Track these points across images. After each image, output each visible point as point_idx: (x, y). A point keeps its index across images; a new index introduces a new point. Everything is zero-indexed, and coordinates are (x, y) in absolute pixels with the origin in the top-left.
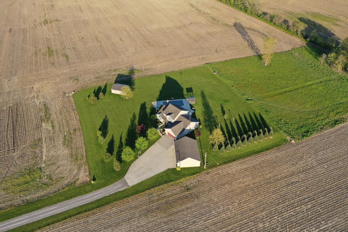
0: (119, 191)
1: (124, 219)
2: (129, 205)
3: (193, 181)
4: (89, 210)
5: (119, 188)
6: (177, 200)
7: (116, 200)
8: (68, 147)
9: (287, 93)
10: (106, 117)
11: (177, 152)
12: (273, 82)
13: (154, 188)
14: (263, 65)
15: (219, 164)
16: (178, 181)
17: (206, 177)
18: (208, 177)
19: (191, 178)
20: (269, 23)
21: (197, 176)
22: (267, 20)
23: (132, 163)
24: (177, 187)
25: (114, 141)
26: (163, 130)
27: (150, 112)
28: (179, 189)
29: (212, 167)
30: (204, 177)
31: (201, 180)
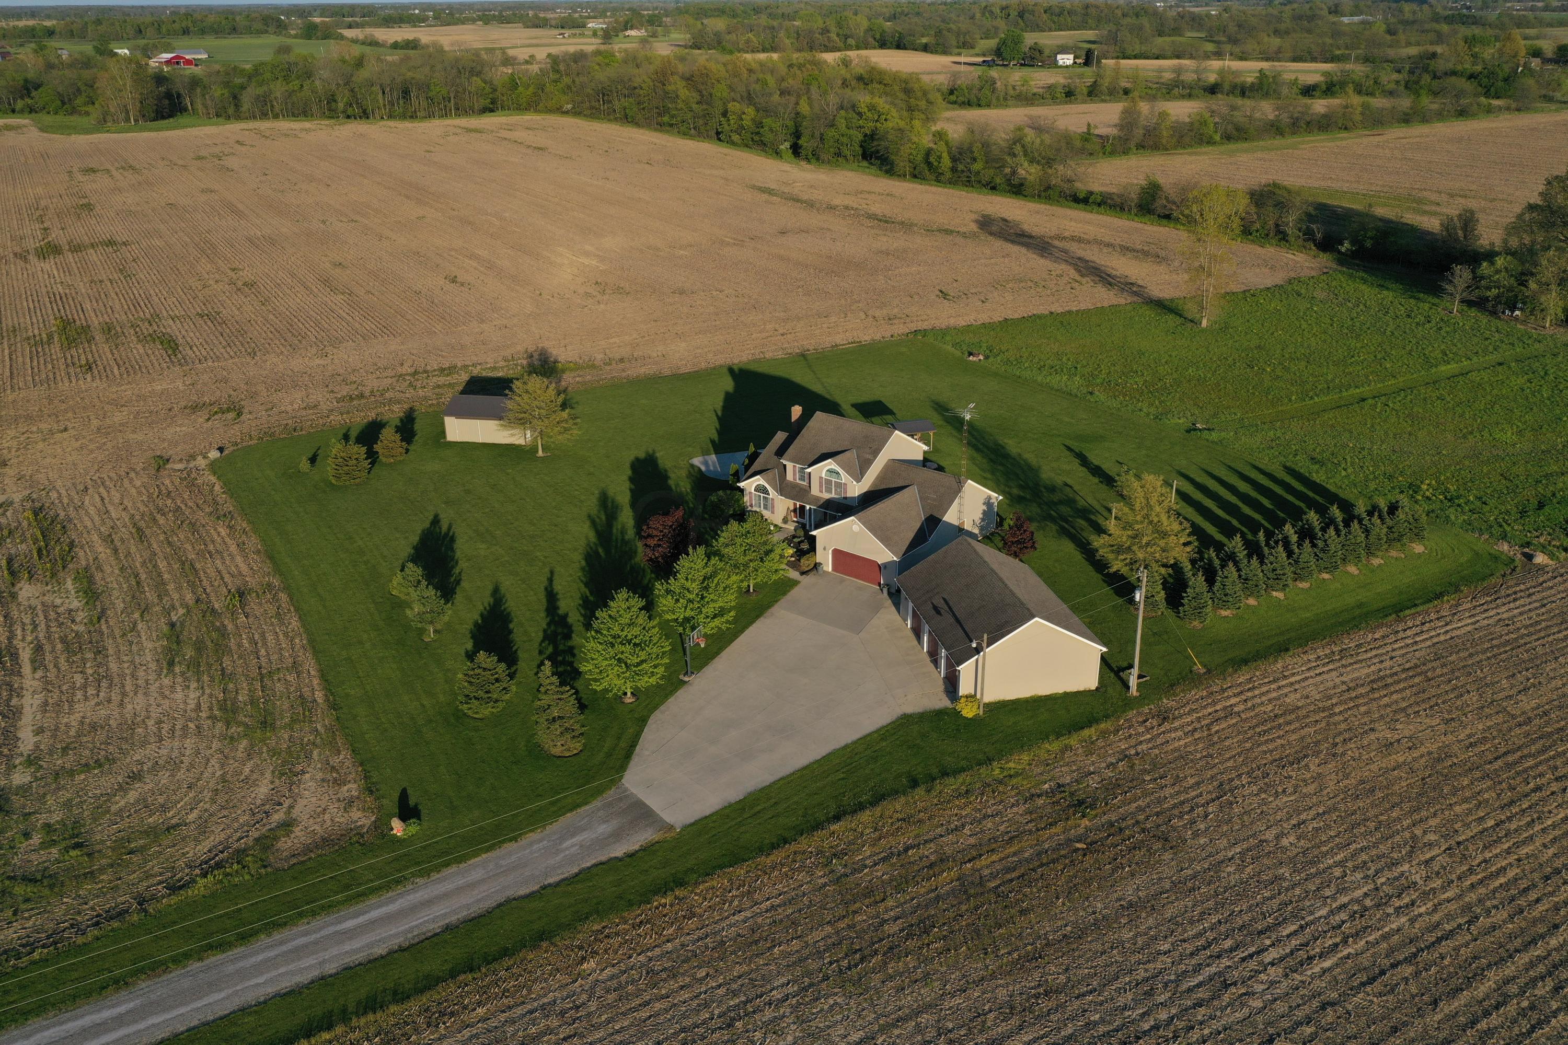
0: (603, 858)
1: (687, 1023)
2: (700, 933)
3: (1091, 763)
4: (400, 996)
5: (604, 841)
6: (1034, 870)
7: (597, 912)
8: (198, 673)
9: (1370, 401)
10: (436, 521)
11: (939, 613)
12: (1279, 372)
13: (849, 817)
14: (1189, 325)
15: (1209, 671)
16: (997, 771)
17: (1164, 733)
18: (1173, 735)
19: (1068, 748)
20: (1136, 219)
21: (1104, 734)
22: (1122, 209)
23: (656, 708)
24: (1002, 801)
25: (509, 614)
26: (800, 553)
27: (692, 489)
28: (1021, 809)
29: (1172, 685)
30: (1149, 736)
31: (1139, 750)
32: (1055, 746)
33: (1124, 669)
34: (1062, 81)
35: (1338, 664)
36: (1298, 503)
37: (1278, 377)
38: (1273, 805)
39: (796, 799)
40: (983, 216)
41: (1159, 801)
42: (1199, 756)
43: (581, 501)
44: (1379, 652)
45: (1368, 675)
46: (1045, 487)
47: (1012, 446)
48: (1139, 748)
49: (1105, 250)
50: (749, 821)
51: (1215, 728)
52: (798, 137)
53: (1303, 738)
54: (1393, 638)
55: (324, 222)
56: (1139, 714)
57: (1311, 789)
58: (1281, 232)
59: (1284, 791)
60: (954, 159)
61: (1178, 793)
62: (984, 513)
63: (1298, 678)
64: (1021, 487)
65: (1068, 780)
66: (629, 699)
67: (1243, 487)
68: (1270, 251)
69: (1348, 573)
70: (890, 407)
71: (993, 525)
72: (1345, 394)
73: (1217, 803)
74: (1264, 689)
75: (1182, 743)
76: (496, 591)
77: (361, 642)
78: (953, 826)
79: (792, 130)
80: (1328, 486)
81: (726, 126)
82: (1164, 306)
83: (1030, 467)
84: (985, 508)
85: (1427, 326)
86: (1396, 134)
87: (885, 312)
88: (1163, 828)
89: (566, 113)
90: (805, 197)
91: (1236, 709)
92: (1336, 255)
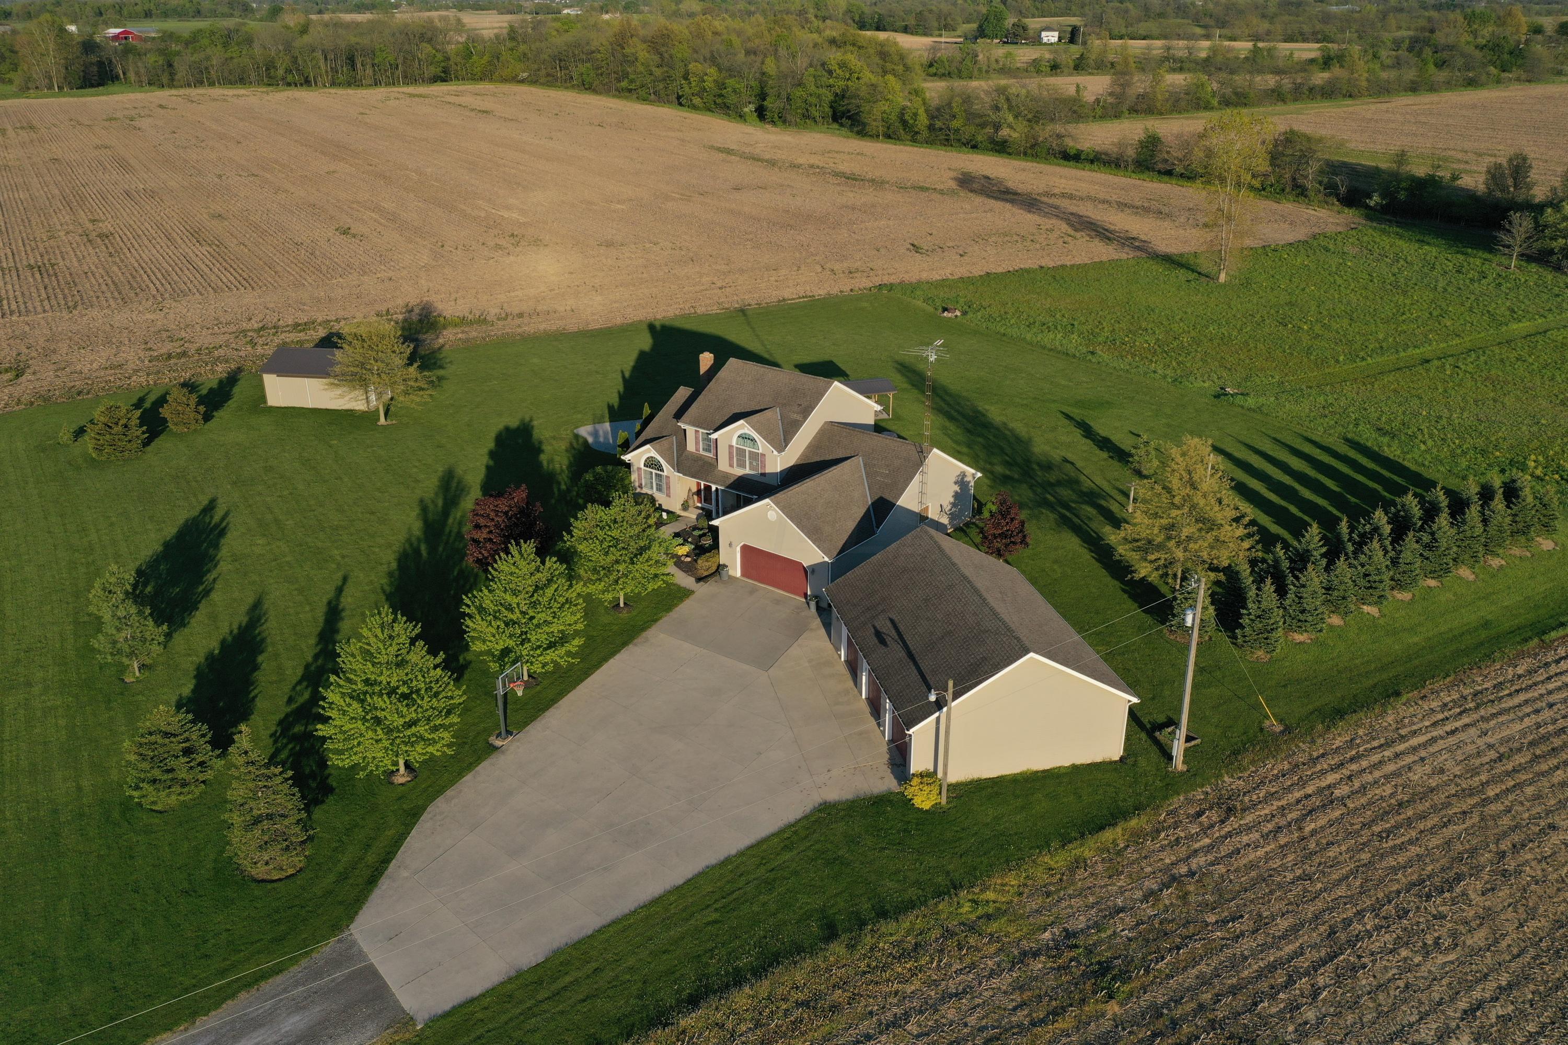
9: (1436, 363)
10: (210, 508)
11: (883, 642)
12: (1318, 329)
13: (714, 1001)
14: (1203, 279)
15: (1288, 729)
16: (966, 908)
17: (1229, 835)
18: (1245, 839)
19: (1079, 863)
20: (1134, 175)
21: (1137, 837)
22: (1118, 166)
23: (440, 792)
24: (973, 966)
25: (263, 640)
26: (699, 551)
27: (570, 465)
28: (1005, 981)
29: (1235, 753)
30: (1207, 841)
31: (1194, 867)
32: (1059, 860)
33: (1161, 727)
34: (1047, 56)
35: (1475, 716)
36: (1371, 484)
37: (1318, 336)
38: (1423, 971)
39: (631, 961)
40: (964, 174)
41: (1235, 964)
42: (1290, 876)
43: (417, 481)
44: (1530, 695)
45: (1523, 733)
46: (1039, 464)
47: (995, 413)
48: (1194, 863)
49: (1100, 206)
50: (545, 1006)
51: (1309, 827)
52: (764, 99)
53: (1448, 843)
54: (1541, 675)
55: (220, 176)
56: (1189, 801)
57: (1479, 938)
58: (1300, 187)
59: (1437, 942)
60: (932, 117)
61: (1264, 947)
62: (956, 495)
63: (1421, 739)
64: (1008, 464)
65: (1080, 922)
66: (402, 777)
67: (1297, 464)
68: (1288, 207)
69: (1460, 578)
70: (843, 368)
71: (968, 513)
72: (1402, 354)
73: (1330, 967)
74: (1375, 758)
75: (1260, 852)
76: (257, 605)
77: (29, 684)
78: (889, 1016)
79: (757, 91)
80: (1406, 463)
81: (686, 89)
82: (1171, 261)
83: (1018, 439)
84: (957, 488)
85: (1483, 281)
86: (1403, 102)
87: (845, 265)
88: (1245, 1019)
89: (522, 81)
90: (767, 157)
91: (1337, 793)
92: (1363, 211)
